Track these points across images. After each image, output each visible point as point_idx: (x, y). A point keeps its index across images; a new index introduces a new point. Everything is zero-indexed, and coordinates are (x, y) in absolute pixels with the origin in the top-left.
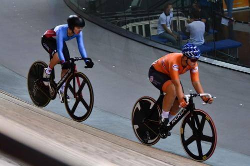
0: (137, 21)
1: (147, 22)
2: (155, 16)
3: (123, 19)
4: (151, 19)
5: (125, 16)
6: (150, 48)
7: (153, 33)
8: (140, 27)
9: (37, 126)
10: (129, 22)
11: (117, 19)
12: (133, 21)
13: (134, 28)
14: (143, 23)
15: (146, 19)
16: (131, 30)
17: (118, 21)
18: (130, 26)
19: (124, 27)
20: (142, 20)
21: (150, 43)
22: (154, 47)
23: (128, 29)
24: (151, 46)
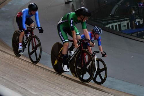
0: (114, 22)
1: (119, 23)
2: (123, 19)
3: (106, 22)
4: (122, 21)
5: (107, 20)
6: (121, 37)
7: (123, 29)
8: (116, 26)
9: (58, 83)
10: (109, 23)
11: (103, 22)
12: (111, 23)
13: (112, 26)
14: (117, 24)
15: (119, 21)
16: (111, 28)
17: (103, 23)
18: (110, 25)
19: (107, 26)
20: (116, 22)
21: (121, 34)
22: (124, 37)
23: (109, 27)
24: (122, 36)
